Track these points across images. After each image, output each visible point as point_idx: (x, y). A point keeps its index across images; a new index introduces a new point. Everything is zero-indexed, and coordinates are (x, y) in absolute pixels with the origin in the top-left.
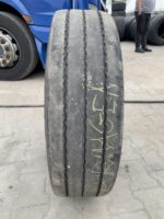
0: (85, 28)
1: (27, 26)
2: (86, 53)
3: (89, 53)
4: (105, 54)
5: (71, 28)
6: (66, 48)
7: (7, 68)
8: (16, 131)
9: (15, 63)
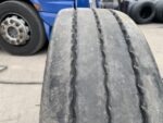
0: (102, 41)
1: (37, 12)
2: (108, 92)
3: (114, 94)
4: (141, 93)
5: (81, 44)
6: (73, 82)
7: (21, 45)
8: (22, 112)
9: (27, 41)
